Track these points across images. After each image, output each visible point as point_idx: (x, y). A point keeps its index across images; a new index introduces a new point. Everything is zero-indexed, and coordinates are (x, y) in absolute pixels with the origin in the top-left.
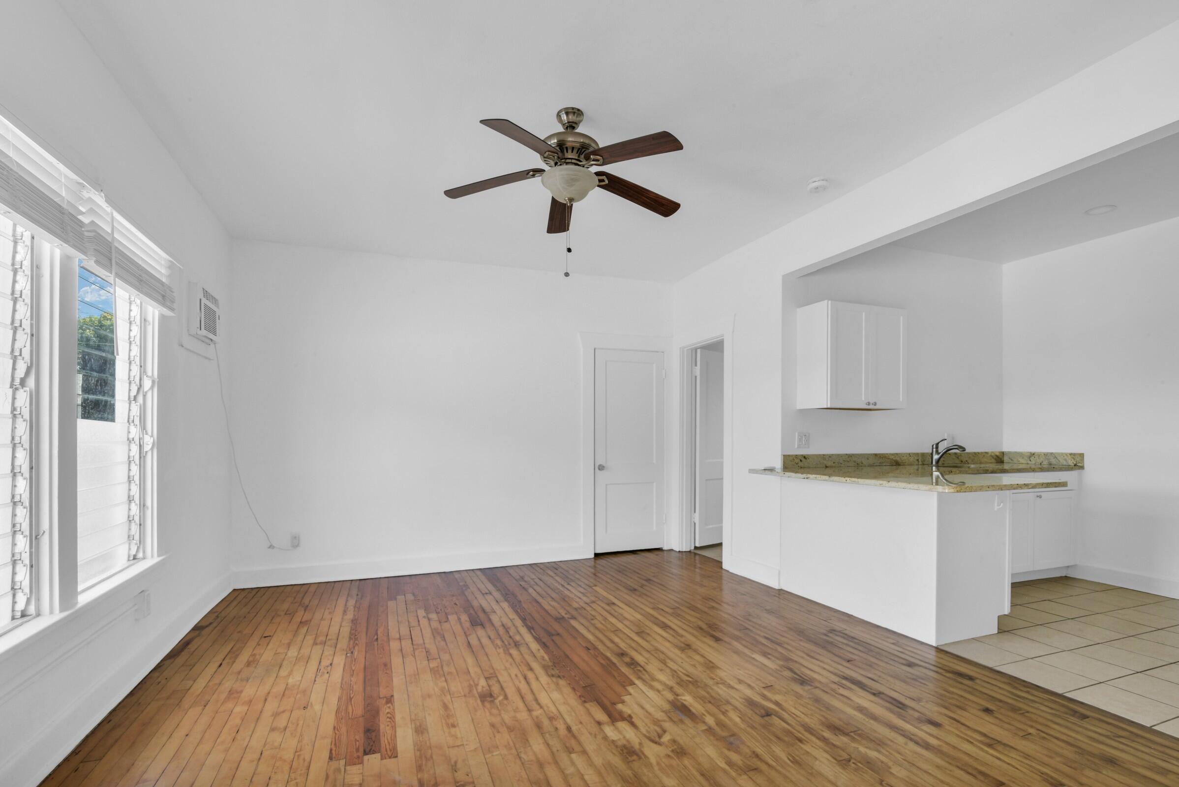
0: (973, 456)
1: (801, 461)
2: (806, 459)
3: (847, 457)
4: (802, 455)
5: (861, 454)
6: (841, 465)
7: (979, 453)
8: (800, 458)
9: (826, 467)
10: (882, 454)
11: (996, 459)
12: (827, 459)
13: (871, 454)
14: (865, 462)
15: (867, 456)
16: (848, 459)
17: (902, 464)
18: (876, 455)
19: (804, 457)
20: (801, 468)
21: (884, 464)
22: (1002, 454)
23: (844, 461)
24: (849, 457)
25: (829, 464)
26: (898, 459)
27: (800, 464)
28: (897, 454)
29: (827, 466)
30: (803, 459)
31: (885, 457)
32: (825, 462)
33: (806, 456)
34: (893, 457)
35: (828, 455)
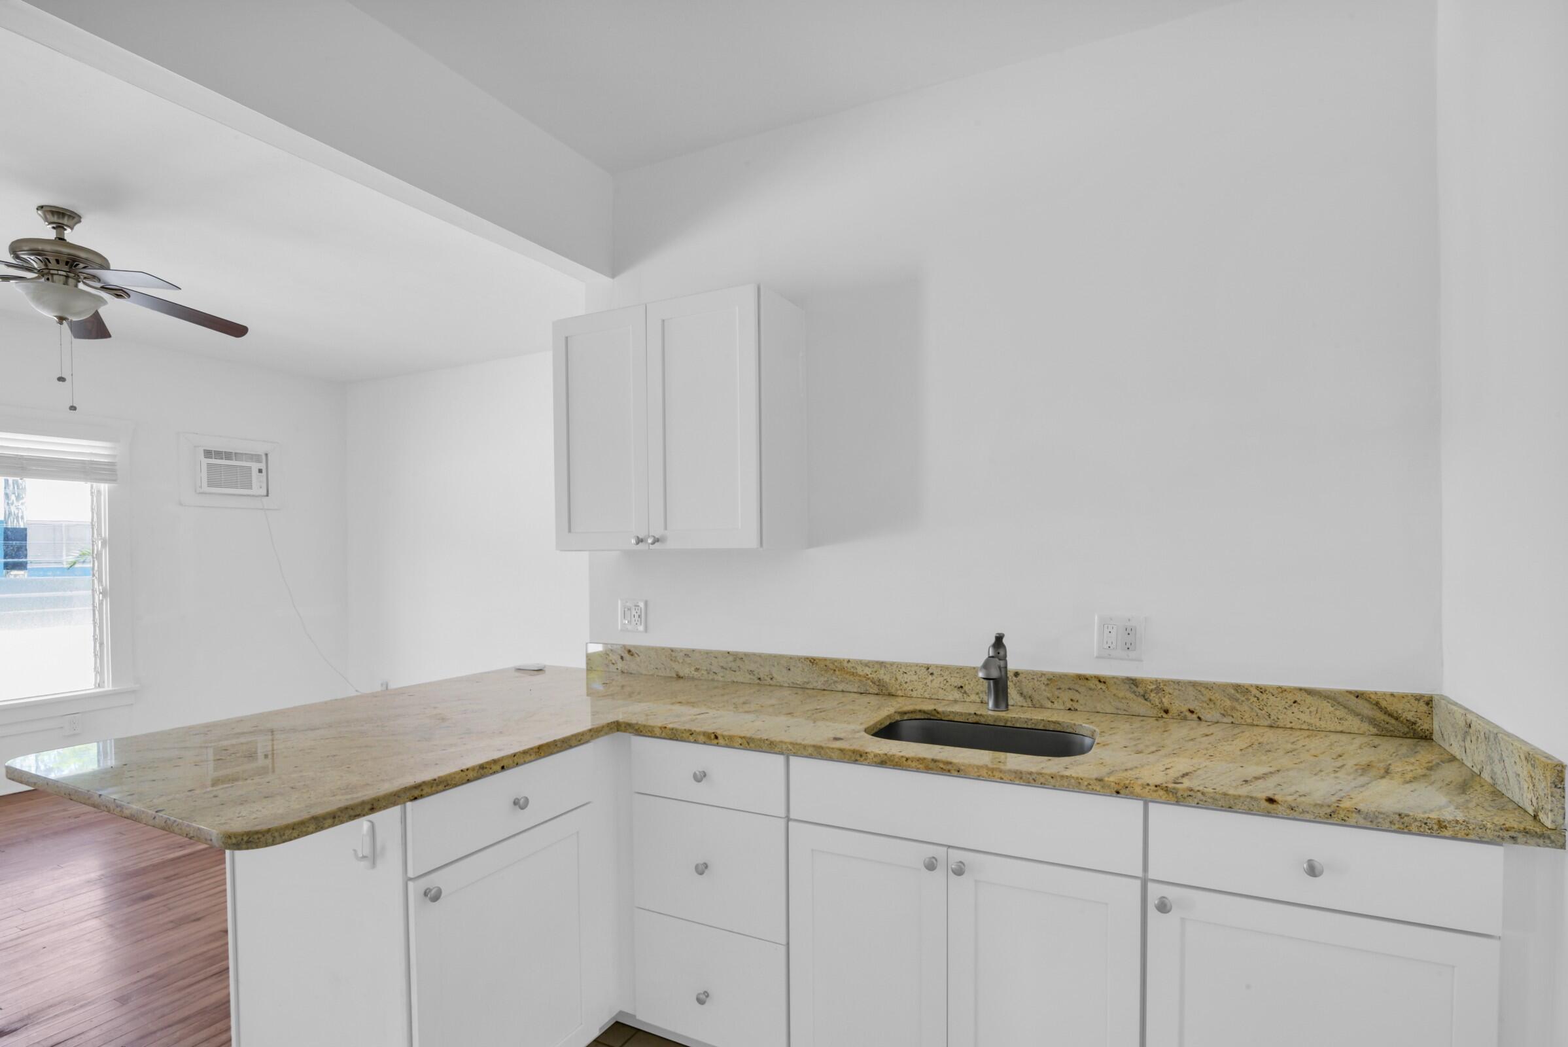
0: (1232, 698)
1: (622, 658)
2: (632, 655)
3: (731, 658)
4: (624, 646)
5: (770, 655)
6: (716, 677)
7: (1262, 690)
8: (620, 652)
9: (679, 677)
10: (833, 661)
11: (1372, 721)
12: (681, 661)
13: (799, 659)
14: (780, 677)
15: (789, 663)
16: (734, 665)
17: (900, 693)
18: (813, 661)
19: (629, 651)
20: (623, 672)
21: (840, 687)
22: (1425, 708)
23: (722, 667)
24: (735, 660)
25: (686, 671)
26: (887, 678)
27: (620, 665)
28: (882, 664)
29: (681, 674)
30: (626, 656)
31: (842, 669)
32: (677, 667)
33: (632, 649)
34: (867, 671)
35: (681, 650)
